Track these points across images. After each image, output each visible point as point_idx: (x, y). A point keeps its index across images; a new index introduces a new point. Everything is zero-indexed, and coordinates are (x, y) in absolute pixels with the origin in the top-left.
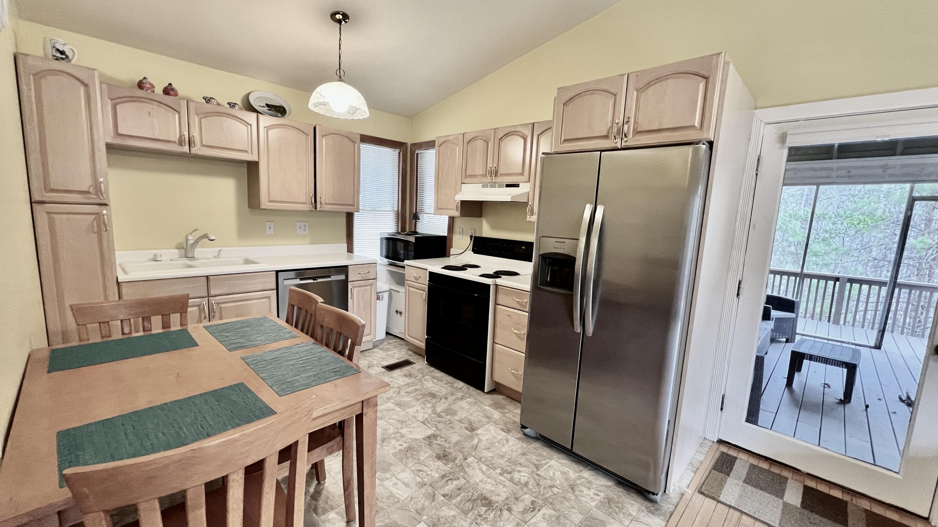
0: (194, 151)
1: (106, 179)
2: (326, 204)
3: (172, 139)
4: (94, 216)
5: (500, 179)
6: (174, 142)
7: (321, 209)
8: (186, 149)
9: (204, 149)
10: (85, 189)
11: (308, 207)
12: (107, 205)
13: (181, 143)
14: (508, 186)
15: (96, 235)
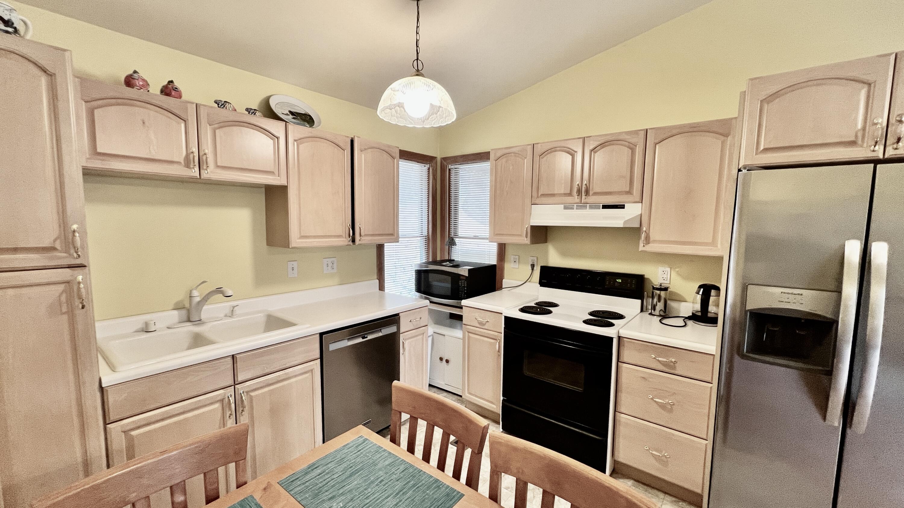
0: (205, 175)
1: (82, 224)
2: (366, 235)
3: (176, 159)
4: (61, 287)
5: (592, 199)
6: (178, 163)
7: (360, 242)
8: (195, 172)
9: (219, 171)
10: (46, 243)
11: (345, 241)
12: (85, 266)
13: (187, 163)
14: (605, 207)
15: (65, 317)
